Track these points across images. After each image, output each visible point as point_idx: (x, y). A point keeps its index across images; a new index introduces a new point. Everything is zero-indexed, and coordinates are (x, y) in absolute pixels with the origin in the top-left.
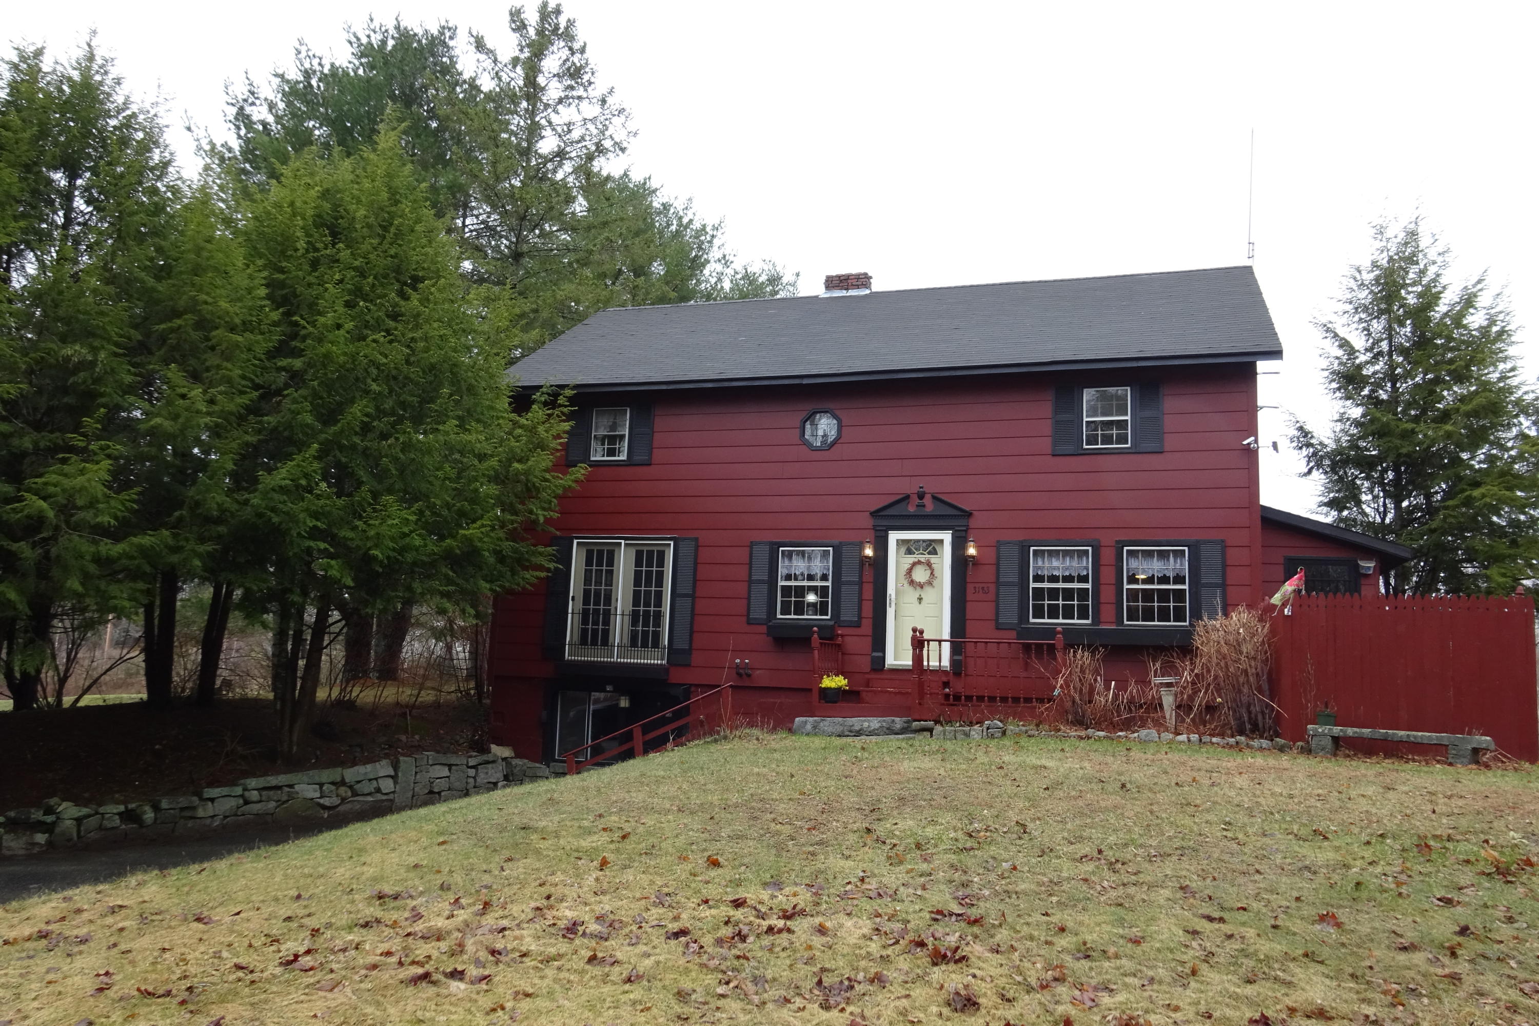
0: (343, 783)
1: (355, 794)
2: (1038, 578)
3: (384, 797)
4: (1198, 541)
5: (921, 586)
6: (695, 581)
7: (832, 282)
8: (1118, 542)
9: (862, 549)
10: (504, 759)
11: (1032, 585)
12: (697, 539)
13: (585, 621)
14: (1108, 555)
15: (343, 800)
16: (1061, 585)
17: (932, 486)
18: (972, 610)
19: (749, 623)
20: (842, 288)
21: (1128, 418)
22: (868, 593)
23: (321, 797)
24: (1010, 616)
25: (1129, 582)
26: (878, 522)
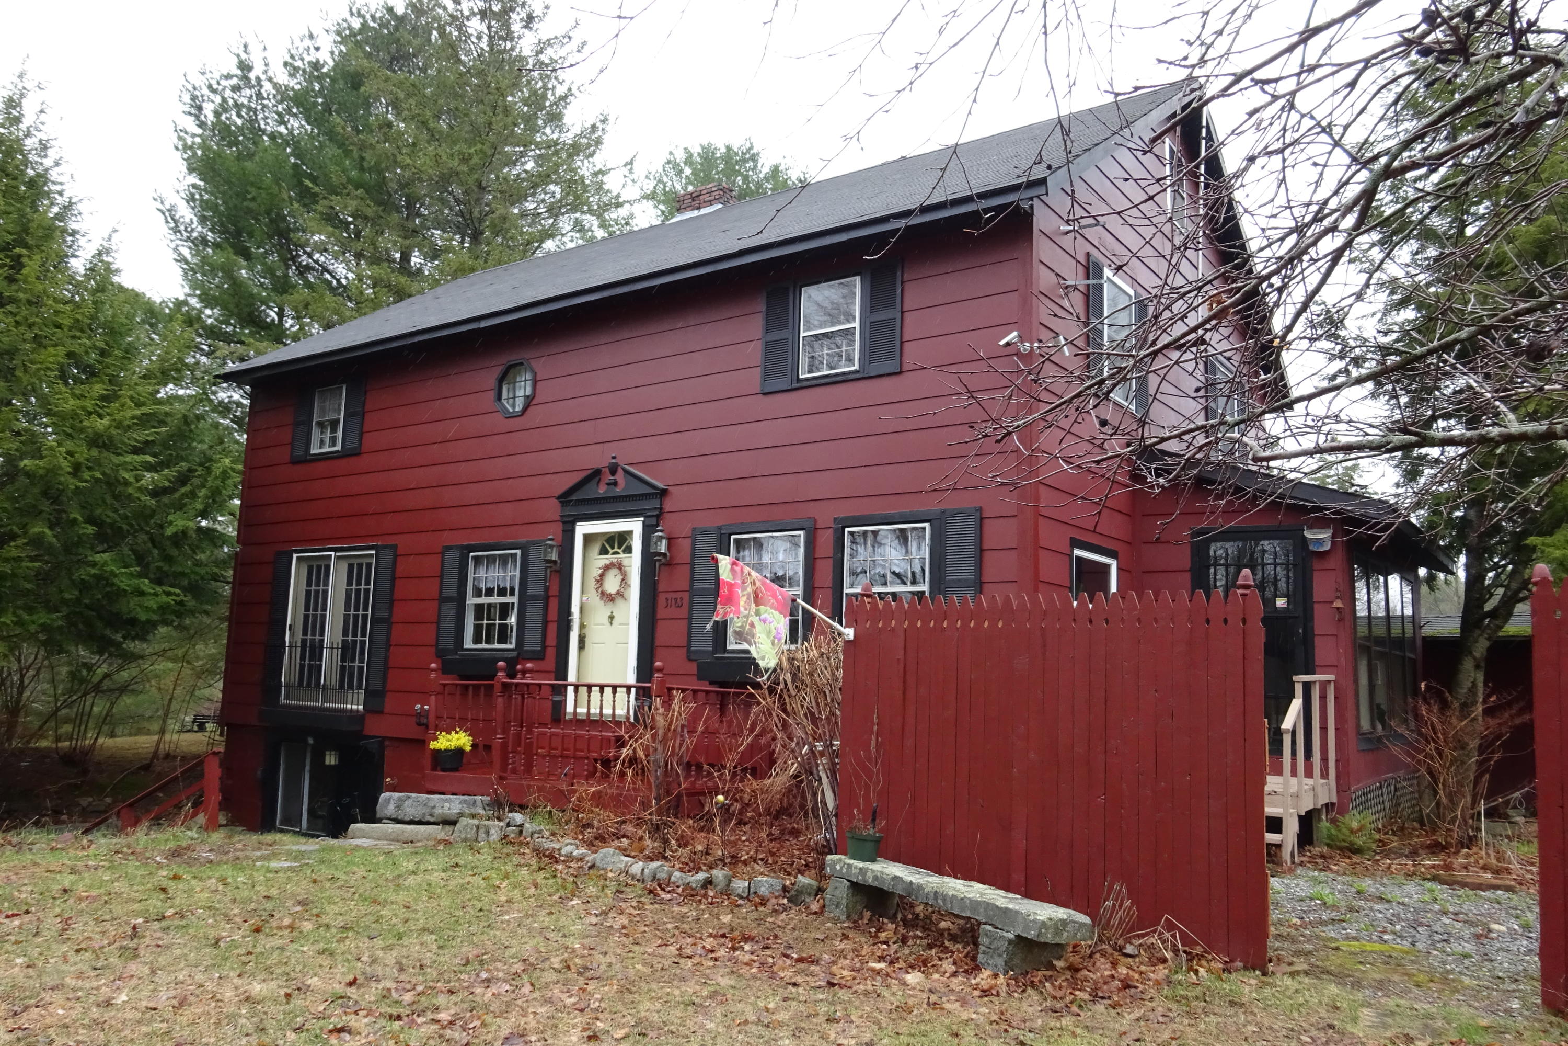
4: (940, 513)
5: (612, 598)
6: (392, 601)
8: (838, 520)
12: (395, 547)
14: (825, 542)
17: (625, 454)
18: (662, 634)
19: (438, 654)
20: (693, 208)
21: (856, 324)
22: (553, 611)
24: (703, 641)
25: (851, 584)
26: (569, 511)
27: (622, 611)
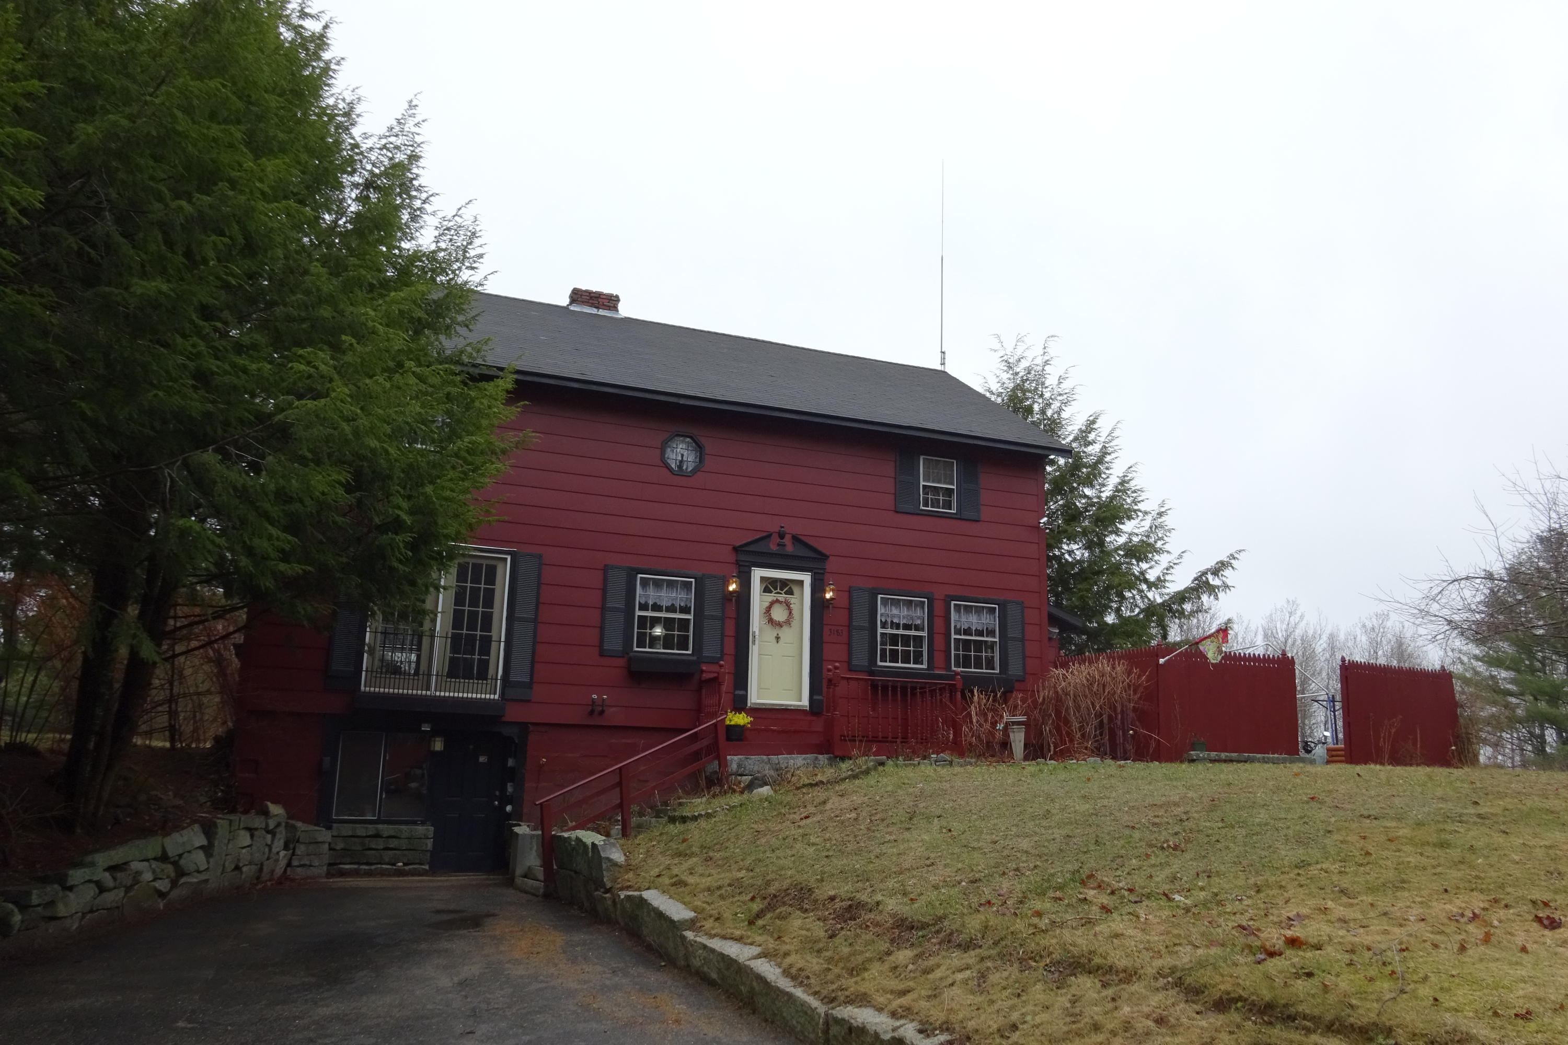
0: (164, 858)
1: (181, 873)
2: (884, 624)
3: (202, 877)
4: (1006, 601)
5: (780, 625)
6: (538, 602)
7: (578, 296)
8: (946, 596)
9: (726, 582)
10: (282, 821)
11: (880, 630)
12: (540, 556)
14: (939, 607)
15: (173, 883)
16: (901, 632)
17: (793, 526)
18: (829, 651)
19: (602, 654)
20: (593, 305)
21: (954, 487)
22: (730, 629)
23: (154, 880)
24: (861, 659)
25: (955, 633)
26: (742, 557)
27: (787, 634)
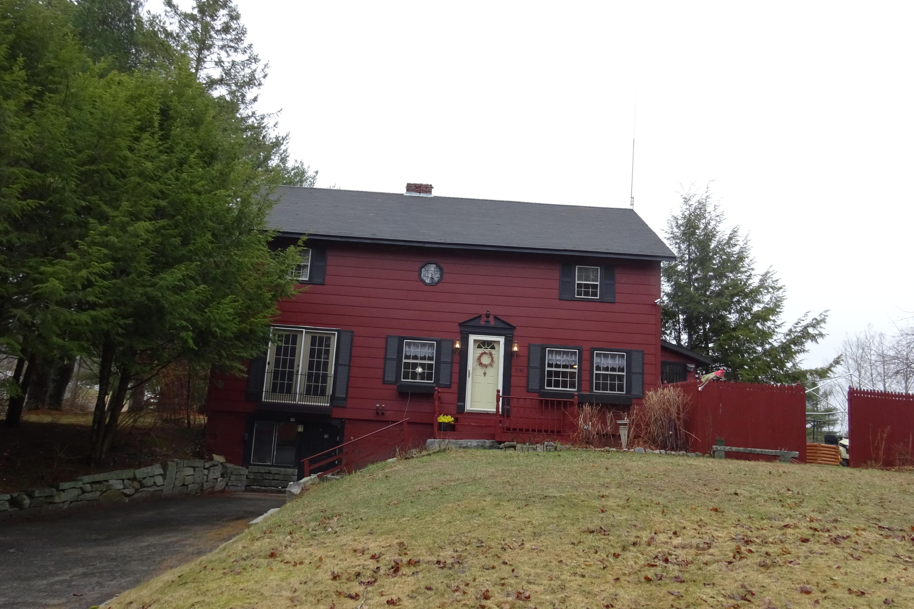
0: (134, 479)
1: (142, 486)
2: (550, 365)
3: (159, 488)
4: (631, 350)
5: (486, 366)
6: (351, 355)
7: (411, 187)
8: (591, 348)
9: (454, 343)
10: (222, 463)
11: (547, 369)
12: (352, 332)
13: (275, 377)
14: (586, 355)
15: (137, 490)
16: (561, 370)
17: (494, 311)
18: (514, 381)
19: (384, 383)
20: (417, 192)
21: (598, 283)
22: (456, 367)
23: (124, 489)
24: (534, 385)
25: (596, 370)
26: (464, 329)
27: (490, 371)
